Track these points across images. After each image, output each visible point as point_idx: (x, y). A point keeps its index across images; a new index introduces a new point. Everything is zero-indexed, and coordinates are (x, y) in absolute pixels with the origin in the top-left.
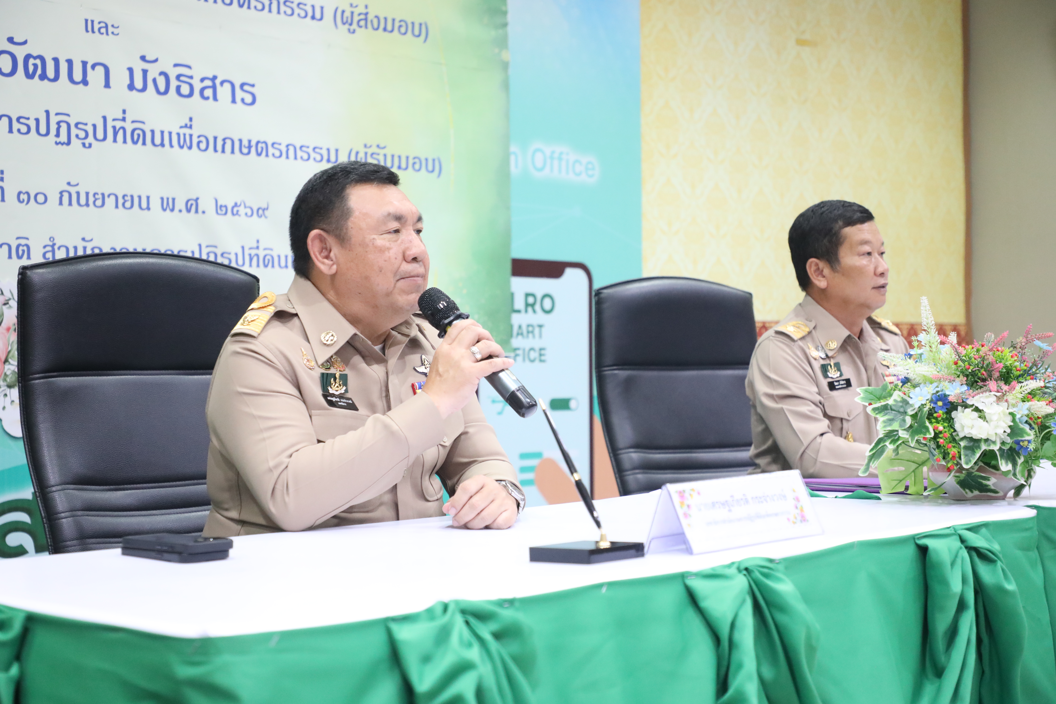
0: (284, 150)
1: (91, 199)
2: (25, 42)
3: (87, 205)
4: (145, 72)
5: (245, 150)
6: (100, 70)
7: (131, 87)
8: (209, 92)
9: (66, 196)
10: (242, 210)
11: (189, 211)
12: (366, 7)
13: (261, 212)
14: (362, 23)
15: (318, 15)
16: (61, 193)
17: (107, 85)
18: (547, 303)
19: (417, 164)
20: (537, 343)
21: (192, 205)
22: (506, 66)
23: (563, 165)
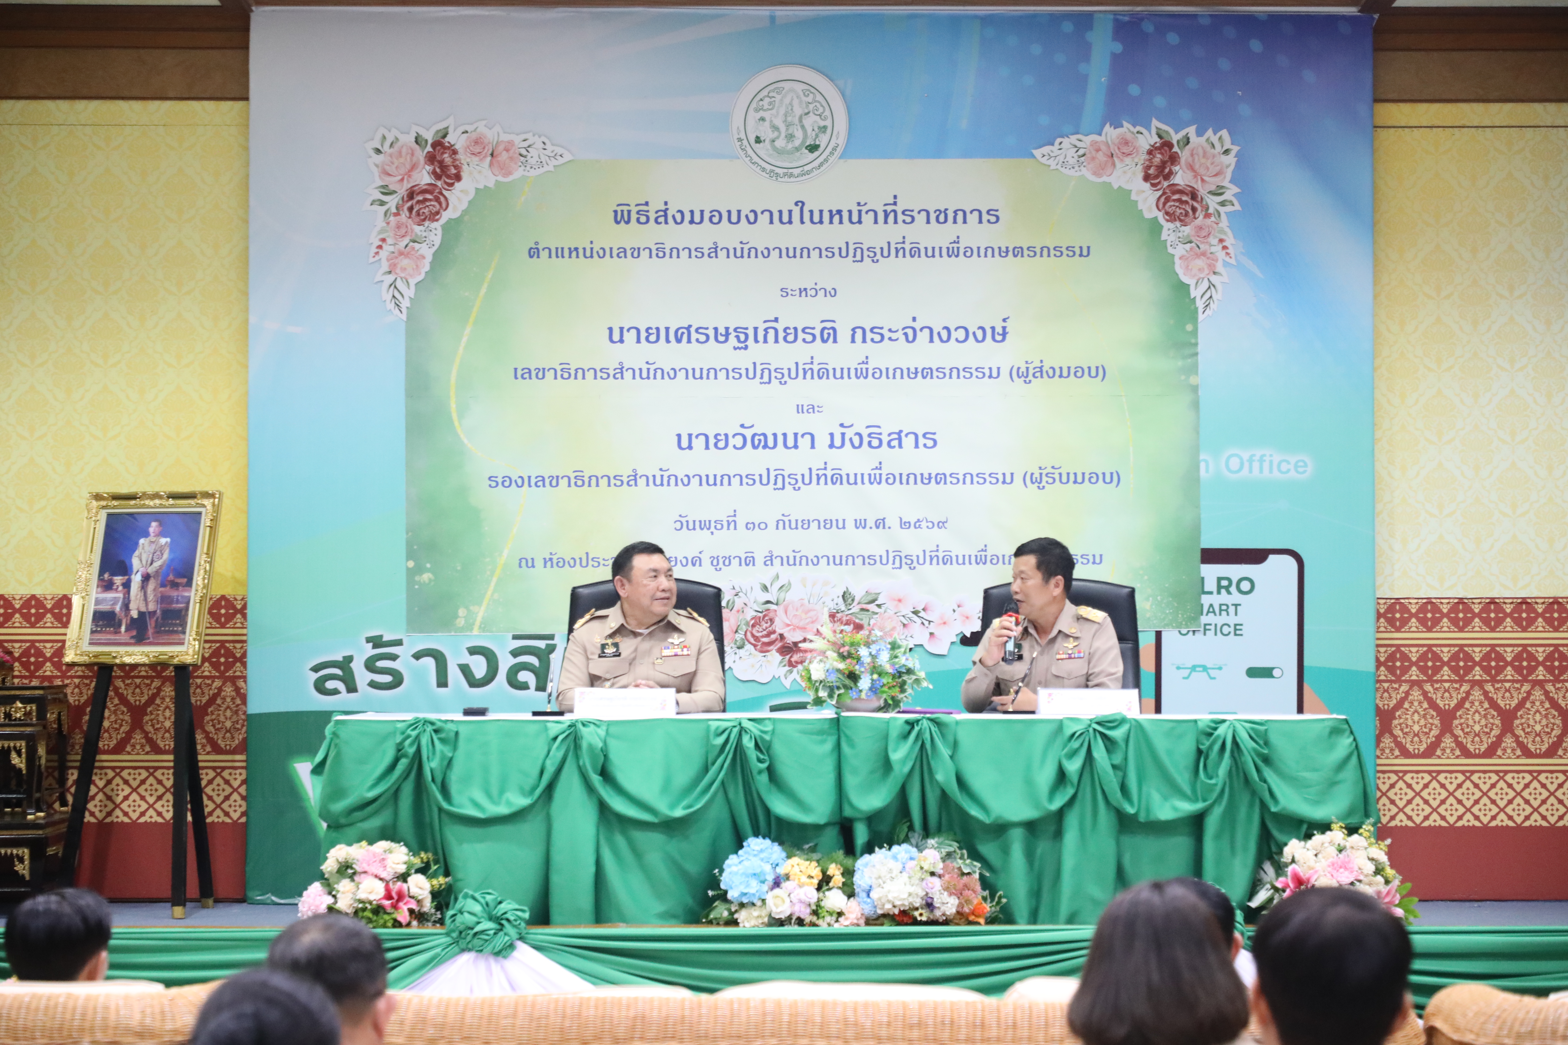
0: (961, 477)
1: (800, 524)
2: (752, 426)
3: (797, 528)
4: (843, 434)
5: (926, 481)
6: (808, 437)
7: (832, 446)
8: (895, 443)
9: (781, 523)
10: (924, 524)
11: (878, 527)
12: (1041, 361)
13: (941, 524)
14: (1038, 374)
15: (995, 374)
16: (778, 521)
17: (813, 447)
18: (1245, 586)
19: (1094, 478)
20: (1232, 620)
21: (880, 523)
22: (1195, 389)
23: (1266, 466)
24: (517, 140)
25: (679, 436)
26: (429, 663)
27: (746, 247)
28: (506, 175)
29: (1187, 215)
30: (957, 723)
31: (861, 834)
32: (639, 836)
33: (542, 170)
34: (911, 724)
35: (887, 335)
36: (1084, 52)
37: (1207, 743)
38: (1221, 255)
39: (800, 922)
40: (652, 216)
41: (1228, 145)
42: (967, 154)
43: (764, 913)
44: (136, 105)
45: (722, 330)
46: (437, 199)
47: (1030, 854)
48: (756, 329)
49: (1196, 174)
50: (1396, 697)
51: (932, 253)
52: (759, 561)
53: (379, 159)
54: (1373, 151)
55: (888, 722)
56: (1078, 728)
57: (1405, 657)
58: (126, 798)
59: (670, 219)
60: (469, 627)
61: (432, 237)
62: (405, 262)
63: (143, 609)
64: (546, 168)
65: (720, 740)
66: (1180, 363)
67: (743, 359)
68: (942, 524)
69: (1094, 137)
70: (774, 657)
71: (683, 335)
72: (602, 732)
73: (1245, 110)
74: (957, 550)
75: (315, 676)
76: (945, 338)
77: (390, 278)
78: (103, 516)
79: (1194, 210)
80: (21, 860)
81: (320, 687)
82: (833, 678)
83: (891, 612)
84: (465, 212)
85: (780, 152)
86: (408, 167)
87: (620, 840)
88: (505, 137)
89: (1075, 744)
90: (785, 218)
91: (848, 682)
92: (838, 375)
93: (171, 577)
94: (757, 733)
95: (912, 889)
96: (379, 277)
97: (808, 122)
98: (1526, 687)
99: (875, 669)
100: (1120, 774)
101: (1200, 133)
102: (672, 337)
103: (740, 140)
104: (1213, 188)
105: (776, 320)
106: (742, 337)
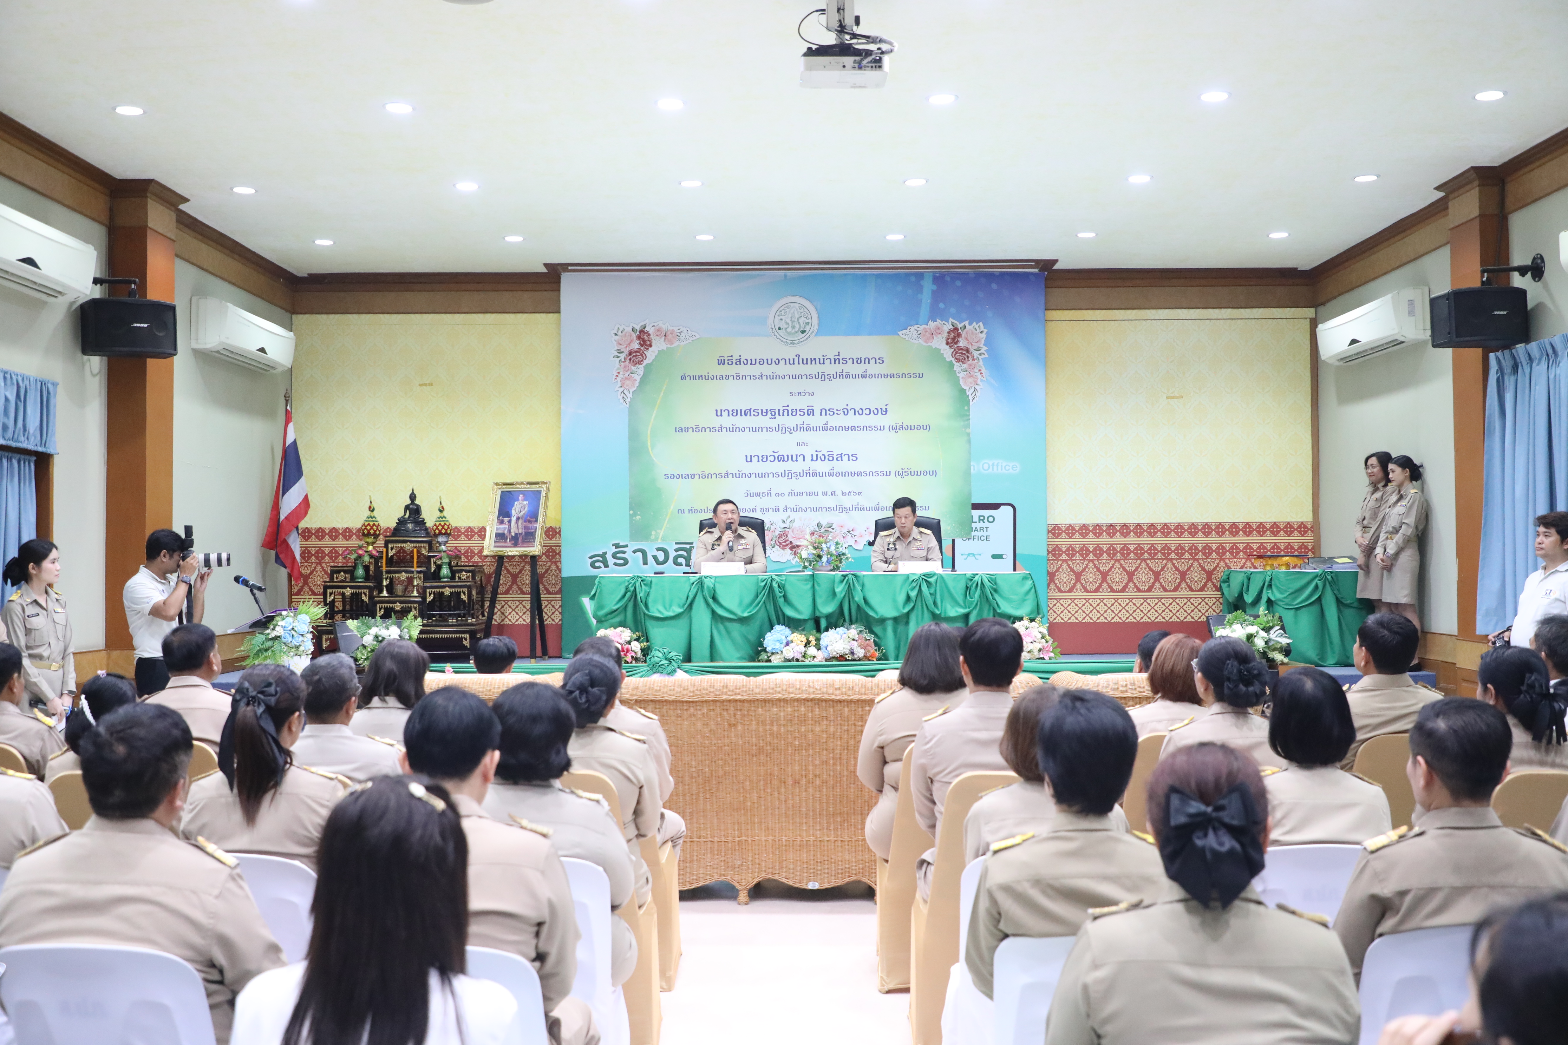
0: (868, 473)
1: (799, 494)
2: (778, 452)
3: (797, 496)
4: (817, 455)
5: (853, 475)
6: (802, 456)
7: (812, 460)
8: (839, 459)
10: (852, 494)
11: (832, 495)
12: (902, 423)
14: (901, 429)
15: (882, 428)
16: (789, 493)
17: (804, 460)
18: (991, 519)
19: (925, 473)
20: (985, 534)
21: (833, 493)
22: (969, 434)
23: (999, 467)
24: (676, 329)
25: (746, 456)
26: (640, 554)
27: (775, 375)
28: (671, 344)
29: (965, 359)
30: (864, 576)
31: (823, 623)
32: (728, 624)
33: (685, 343)
34: (844, 576)
35: (836, 412)
36: (920, 289)
37: (970, 584)
38: (980, 376)
39: (797, 660)
40: (734, 361)
41: (982, 329)
42: (870, 334)
43: (782, 656)
44: (512, 316)
45: (764, 411)
46: (642, 355)
47: (895, 631)
48: (779, 410)
49: (969, 342)
50: (1056, 567)
51: (855, 377)
52: (781, 510)
53: (617, 338)
54: (1045, 332)
55: (834, 575)
56: (916, 577)
57: (1060, 550)
58: (510, 613)
59: (742, 363)
60: (657, 539)
61: (639, 371)
62: (628, 382)
63: (517, 532)
64: (688, 341)
65: (763, 584)
66: (962, 423)
67: (773, 423)
68: (860, 494)
69: (925, 326)
70: (788, 551)
71: (747, 413)
72: (713, 581)
73: (990, 314)
74: (867, 505)
75: (590, 561)
76: (861, 413)
77: (622, 389)
78: (499, 492)
79: (968, 357)
80: (466, 639)
81: (593, 565)
82: (811, 557)
83: (838, 532)
84: (653, 360)
85: (789, 333)
86: (629, 341)
87: (721, 627)
88: (670, 328)
89: (914, 584)
90: (792, 362)
91: (817, 559)
92: (815, 429)
93: (529, 518)
94: (779, 580)
95: (845, 646)
96: (617, 389)
97: (802, 320)
98: (1112, 562)
99: (829, 553)
100: (933, 597)
101: (970, 324)
102: (743, 414)
103: (772, 328)
104: (976, 348)
105: (788, 406)
106: (773, 414)
